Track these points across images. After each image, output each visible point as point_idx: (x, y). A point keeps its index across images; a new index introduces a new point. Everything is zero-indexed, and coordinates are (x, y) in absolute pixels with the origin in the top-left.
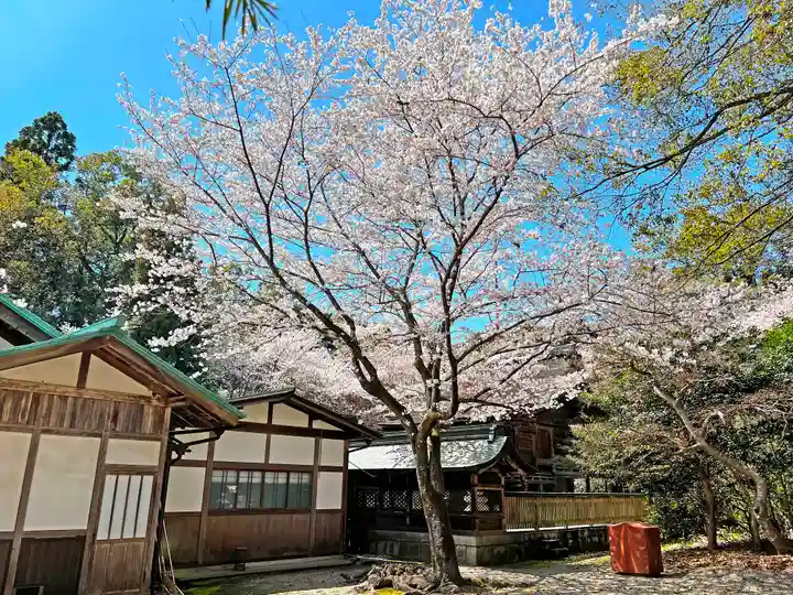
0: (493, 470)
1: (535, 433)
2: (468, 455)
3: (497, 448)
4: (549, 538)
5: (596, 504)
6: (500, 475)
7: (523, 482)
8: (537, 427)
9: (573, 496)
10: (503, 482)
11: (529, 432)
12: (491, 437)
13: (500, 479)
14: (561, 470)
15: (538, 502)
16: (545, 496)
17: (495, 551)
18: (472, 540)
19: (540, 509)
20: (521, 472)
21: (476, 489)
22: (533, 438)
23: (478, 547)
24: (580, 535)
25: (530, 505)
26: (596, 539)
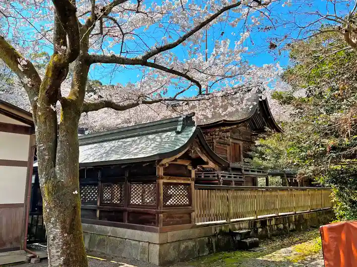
0: (179, 162)
1: (229, 145)
2: (153, 145)
3: (184, 139)
4: (240, 229)
5: (281, 196)
6: (190, 168)
7: (219, 179)
8: (231, 140)
9: (257, 189)
10: (193, 175)
11: (224, 144)
12: (179, 128)
13: (190, 171)
14: (248, 171)
15: (230, 194)
16: (237, 190)
17: (183, 246)
18: (155, 237)
19: (231, 201)
20: (211, 165)
21: (161, 181)
22: (228, 148)
23: (161, 244)
24: (268, 223)
25: (222, 197)
26: (281, 226)
